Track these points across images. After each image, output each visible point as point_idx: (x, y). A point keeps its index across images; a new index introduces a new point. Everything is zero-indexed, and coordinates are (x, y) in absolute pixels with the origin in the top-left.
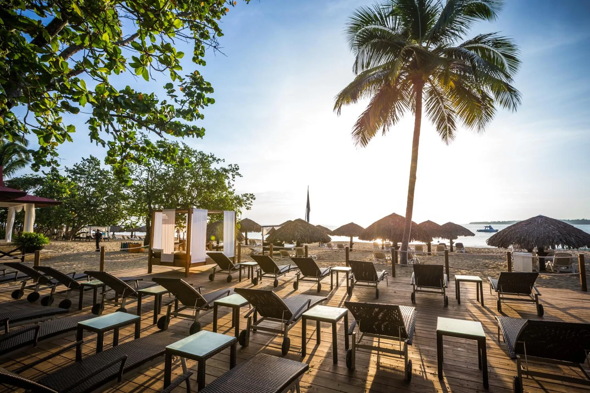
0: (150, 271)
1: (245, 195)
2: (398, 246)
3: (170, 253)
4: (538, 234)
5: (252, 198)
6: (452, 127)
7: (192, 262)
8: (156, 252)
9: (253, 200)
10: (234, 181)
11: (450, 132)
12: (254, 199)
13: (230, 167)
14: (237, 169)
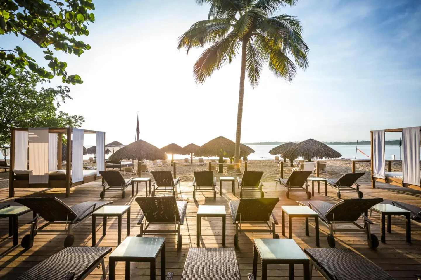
0: (11, 194)
1: (74, 117)
2: (223, 160)
3: (43, 174)
4: (313, 151)
5: (81, 120)
6: (257, 75)
7: (73, 182)
8: (19, 173)
9: (82, 122)
10: (65, 102)
11: (256, 80)
12: (84, 121)
13: (59, 89)
14: (68, 91)
